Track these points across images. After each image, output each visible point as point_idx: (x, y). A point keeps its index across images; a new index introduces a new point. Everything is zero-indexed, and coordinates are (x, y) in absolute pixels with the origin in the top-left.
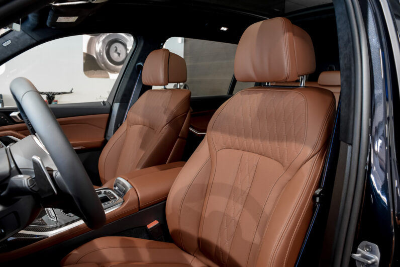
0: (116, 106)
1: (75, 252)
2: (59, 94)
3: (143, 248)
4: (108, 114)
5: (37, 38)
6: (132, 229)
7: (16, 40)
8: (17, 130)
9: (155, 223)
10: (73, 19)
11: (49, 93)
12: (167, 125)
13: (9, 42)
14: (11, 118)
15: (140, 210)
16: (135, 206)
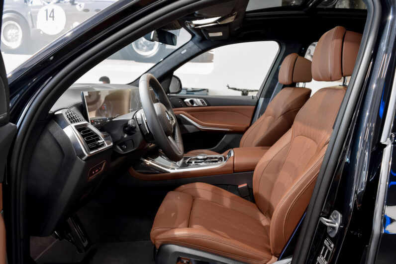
0: (262, 100)
1: (183, 186)
2: (252, 91)
3: (227, 198)
4: (254, 107)
5: (203, 48)
6: (228, 185)
7: (189, 49)
8: (188, 111)
9: (245, 185)
10: (220, 34)
11: (244, 90)
12: (281, 116)
13: (185, 51)
14: (185, 103)
15: (234, 172)
16: (231, 168)
